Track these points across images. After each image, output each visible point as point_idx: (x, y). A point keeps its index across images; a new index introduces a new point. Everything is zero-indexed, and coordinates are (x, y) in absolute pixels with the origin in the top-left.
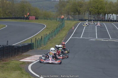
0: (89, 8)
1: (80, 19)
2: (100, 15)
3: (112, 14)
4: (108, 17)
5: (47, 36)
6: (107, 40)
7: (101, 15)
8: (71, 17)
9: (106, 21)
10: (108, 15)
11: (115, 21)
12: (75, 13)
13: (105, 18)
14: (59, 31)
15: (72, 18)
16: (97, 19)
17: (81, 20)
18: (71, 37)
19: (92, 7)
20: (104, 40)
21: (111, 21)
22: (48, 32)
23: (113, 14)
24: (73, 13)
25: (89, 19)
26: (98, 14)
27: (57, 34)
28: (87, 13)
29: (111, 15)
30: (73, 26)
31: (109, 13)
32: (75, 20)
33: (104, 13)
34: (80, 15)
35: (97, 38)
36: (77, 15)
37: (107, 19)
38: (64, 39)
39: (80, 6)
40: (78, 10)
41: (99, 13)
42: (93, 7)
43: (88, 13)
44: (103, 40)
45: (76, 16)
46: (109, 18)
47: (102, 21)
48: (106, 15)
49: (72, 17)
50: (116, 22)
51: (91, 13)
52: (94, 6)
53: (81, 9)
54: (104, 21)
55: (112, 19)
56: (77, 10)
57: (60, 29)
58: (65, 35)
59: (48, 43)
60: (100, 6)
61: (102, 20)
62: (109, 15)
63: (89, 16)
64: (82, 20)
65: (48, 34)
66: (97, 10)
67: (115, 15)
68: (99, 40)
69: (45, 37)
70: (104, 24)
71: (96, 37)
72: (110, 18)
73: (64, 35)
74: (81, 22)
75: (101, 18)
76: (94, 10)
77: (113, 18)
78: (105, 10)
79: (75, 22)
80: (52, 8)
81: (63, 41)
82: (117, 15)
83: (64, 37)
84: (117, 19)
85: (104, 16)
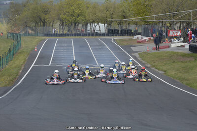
0: (61, 14)
2: (78, 25)
3: (98, 23)
4: (91, 28)
6: (92, 67)
7: (80, 25)
8: (30, 31)
9: (89, 35)
10: (91, 25)
11: (104, 35)
12: (36, 23)
13: (86, 30)
14: (13, 55)
15: (33, 32)
16: (74, 32)
17: (48, 35)
18: (33, 65)
19: (65, 14)
21: (97, 34)
23: (100, 23)
24: (34, 24)
25: (61, 33)
26: (75, 23)
27: (11, 60)
28: (57, 22)
29: (96, 24)
30: (35, 46)
31: (94, 22)
32: (38, 35)
33: (85, 22)
34: (45, 27)
36: (40, 26)
37: (90, 32)
38: (23, 68)
39: (45, 11)
40: (42, 18)
41: (76, 23)
42: (67, 14)
43: (59, 22)
45: (39, 28)
47: (83, 36)
48: (89, 24)
49: (32, 30)
51: (63, 22)
53: (47, 16)
54: (85, 35)
55: (99, 32)
56: (41, 20)
57: (15, 52)
58: (24, 63)
60: (77, 11)
61: (83, 34)
62: (93, 25)
63: (60, 29)
64: (50, 34)
66: (74, 18)
67: (103, 24)
70: (85, 39)
72: (94, 30)
73: (22, 62)
74: (48, 38)
75: (81, 30)
76: (68, 18)
77: (100, 30)
78: (87, 18)
79: (38, 39)
81: (21, 71)
82: (106, 25)
83: (22, 64)
84: (107, 32)
85: (84, 26)
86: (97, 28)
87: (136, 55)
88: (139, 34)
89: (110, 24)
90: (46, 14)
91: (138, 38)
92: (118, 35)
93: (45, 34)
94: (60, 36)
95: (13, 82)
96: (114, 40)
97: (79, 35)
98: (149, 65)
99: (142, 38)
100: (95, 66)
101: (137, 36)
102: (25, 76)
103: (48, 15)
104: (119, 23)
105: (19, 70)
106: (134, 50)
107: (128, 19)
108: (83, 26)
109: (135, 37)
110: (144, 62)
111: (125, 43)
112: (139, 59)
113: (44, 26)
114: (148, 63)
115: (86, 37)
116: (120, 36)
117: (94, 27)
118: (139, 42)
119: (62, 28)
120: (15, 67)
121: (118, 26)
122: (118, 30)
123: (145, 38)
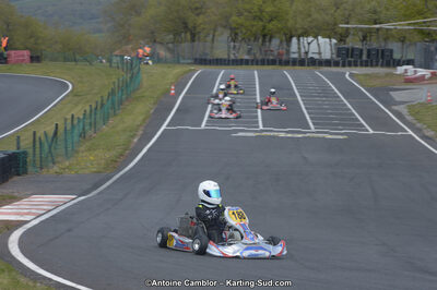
0: (231, 15)
1: (198, 56)
2: (270, 41)
3: (316, 37)
4: (299, 48)
5: (76, 122)
6: (300, 136)
7: (275, 42)
8: (162, 52)
9: (294, 62)
10: (299, 40)
11: (328, 63)
12: (177, 34)
13: (288, 52)
14: (121, 103)
15: (168, 55)
16: (259, 57)
17: (203, 61)
18: (164, 127)
19: (242, 14)
20: (289, 135)
21: (313, 62)
22: (80, 107)
23: (320, 38)
24: (171, 36)
25: (232, 57)
26: (264, 36)
27: (115, 115)
28: (222, 34)
29: (310, 39)
30: (172, 84)
31: (305, 34)
32: (179, 63)
33: (286, 34)
34: (196, 43)
35: (261, 127)
36: (186, 41)
37: (296, 56)
38: (141, 132)
39: (197, 9)
40: (190, 25)
41: (266, 36)
42: (246, 13)
43: (227, 33)
44: (282, 135)
45: (183, 45)
46: (303, 51)
47: (280, 64)
48: (294, 40)
49: (169, 49)
50: (330, 66)
51: (236, 34)
52: (246, 10)
53: (200, 19)
54: (287, 63)
55: (316, 56)
56: (185, 24)
57: (124, 97)
58: (144, 120)
59: (82, 148)
60: (269, 9)
61: (280, 61)
62: (305, 40)
63: (229, 47)
64: (205, 60)
65: (81, 117)
66: (261, 23)
67: (328, 40)
68: (268, 134)
69: (69, 127)
70: (287, 73)
71: (257, 122)
72: (307, 53)
73: (141, 118)
74: (199, 71)
75: (276, 53)
76: (248, 23)
77: (320, 53)
78: (290, 24)
79: (178, 70)
80: (91, 19)
81: (135, 140)
82: (334, 41)
83: (140, 125)
84: (334, 56)
85: (285, 43)
86: (314, 47)
87: (402, 109)
88: (409, 62)
89: (342, 38)
90: (198, 15)
91: (406, 71)
92: (362, 65)
93: (196, 60)
94: (228, 64)
95: (117, 163)
96: (351, 75)
97: (273, 62)
98: (430, 133)
99: (415, 72)
100: (305, 133)
101: (405, 67)
102: (145, 150)
103: (201, 16)
104: (364, 38)
105: (133, 137)
106: (398, 99)
107: (384, 26)
108: (281, 42)
109: (400, 70)
110: (419, 125)
111: (377, 83)
112: (409, 118)
113: (193, 40)
114: (429, 127)
115: (287, 68)
116: (366, 66)
117: (306, 45)
118: (409, 81)
119: (235, 47)
120: (124, 131)
121: (360, 43)
122: (361, 50)
123: (422, 72)
